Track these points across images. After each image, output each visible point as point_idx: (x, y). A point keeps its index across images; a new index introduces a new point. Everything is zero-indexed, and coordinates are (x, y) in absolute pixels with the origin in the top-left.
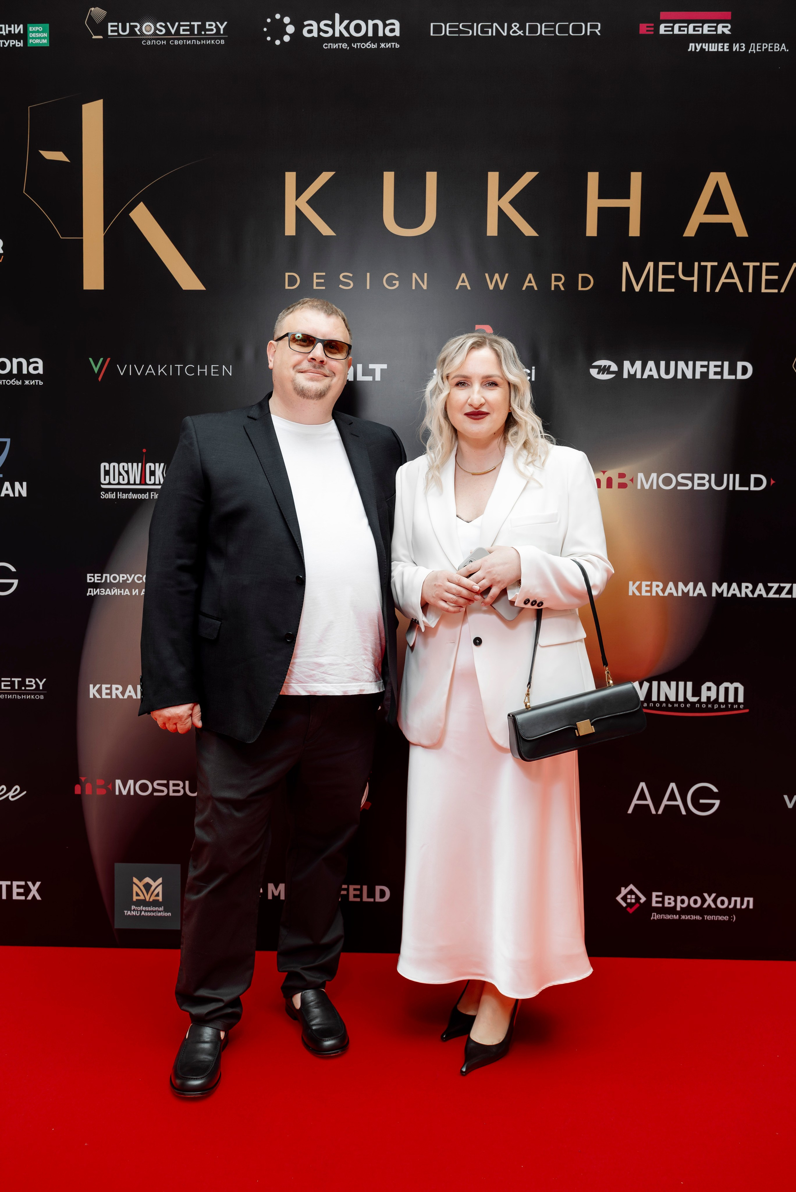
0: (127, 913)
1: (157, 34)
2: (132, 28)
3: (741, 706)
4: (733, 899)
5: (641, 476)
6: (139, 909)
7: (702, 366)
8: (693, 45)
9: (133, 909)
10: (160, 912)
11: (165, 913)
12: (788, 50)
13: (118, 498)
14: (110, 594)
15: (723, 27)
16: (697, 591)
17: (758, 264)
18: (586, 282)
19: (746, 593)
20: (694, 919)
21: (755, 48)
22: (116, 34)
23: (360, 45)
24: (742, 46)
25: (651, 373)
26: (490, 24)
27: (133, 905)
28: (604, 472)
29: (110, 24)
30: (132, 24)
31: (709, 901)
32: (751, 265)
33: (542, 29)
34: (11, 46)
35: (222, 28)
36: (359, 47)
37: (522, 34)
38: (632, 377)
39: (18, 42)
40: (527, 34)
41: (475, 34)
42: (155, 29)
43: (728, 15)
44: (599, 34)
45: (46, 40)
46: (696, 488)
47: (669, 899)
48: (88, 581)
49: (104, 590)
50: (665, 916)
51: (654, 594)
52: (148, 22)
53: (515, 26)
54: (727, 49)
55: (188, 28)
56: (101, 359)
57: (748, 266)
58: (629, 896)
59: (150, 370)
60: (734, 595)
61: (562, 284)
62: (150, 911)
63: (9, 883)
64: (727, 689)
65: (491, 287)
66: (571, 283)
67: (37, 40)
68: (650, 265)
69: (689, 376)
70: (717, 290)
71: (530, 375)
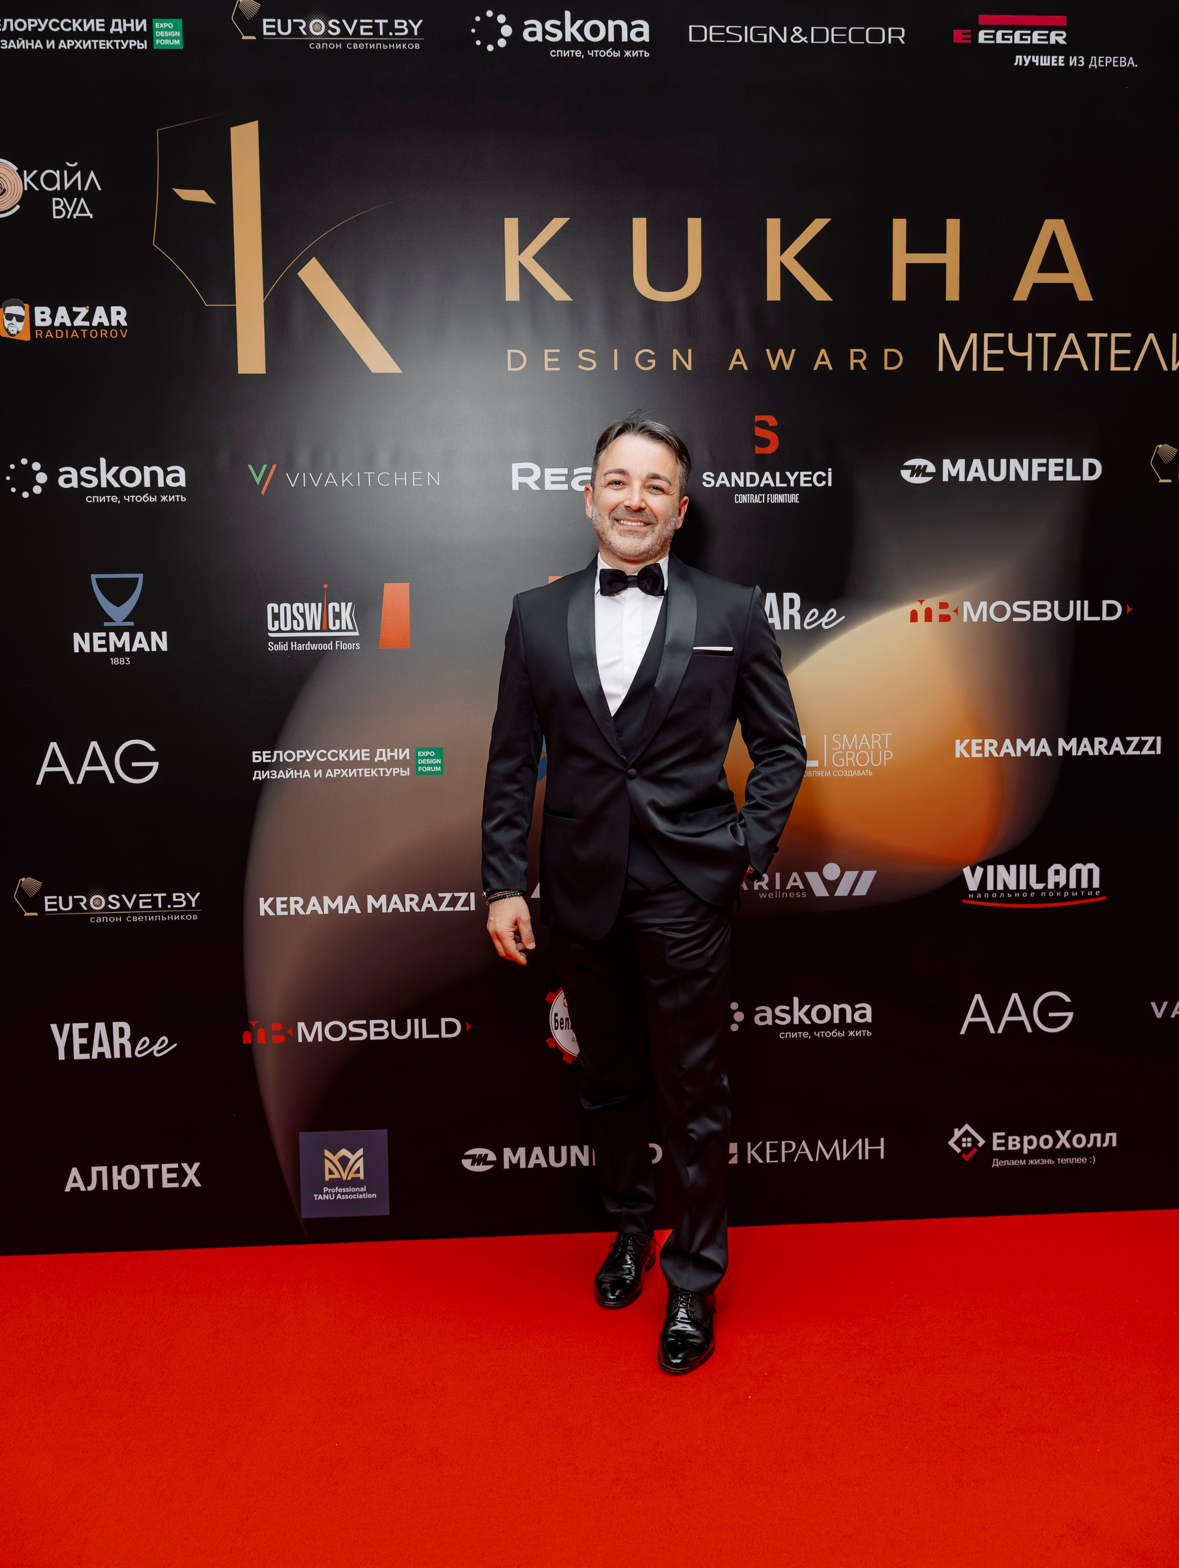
0: (317, 1197)
1: (329, 34)
2: (296, 26)
3: (1097, 893)
4: (1092, 1136)
5: (967, 605)
6: (333, 1191)
7: (1040, 465)
8: (1021, 57)
9: (326, 1192)
10: (362, 1193)
11: (368, 1194)
12: (1136, 66)
13: (292, 649)
14: (284, 777)
15: (1057, 35)
16: (1040, 750)
17: (1106, 335)
18: (893, 359)
19: (1100, 750)
20: (1045, 1163)
21: (1096, 62)
22: (274, 34)
23: (598, 53)
24: (1081, 59)
25: (977, 475)
26: (766, 27)
27: (325, 1187)
28: (921, 602)
29: (265, 21)
30: (295, 21)
31: (1063, 1139)
32: (1097, 336)
33: (831, 35)
34: (131, 48)
35: (416, 28)
36: (597, 56)
37: (806, 42)
38: (954, 479)
39: (140, 42)
40: (812, 41)
41: (746, 41)
42: (326, 28)
43: (1062, 20)
44: (903, 42)
45: (179, 41)
46: (1036, 619)
47: (1014, 1140)
48: (254, 761)
49: (276, 772)
50: (1009, 1162)
51: (987, 755)
52: (317, 19)
53: (798, 30)
54: (1062, 63)
55: (371, 27)
56: (265, 466)
57: (1094, 338)
58: (964, 1140)
59: (331, 479)
60: (1085, 753)
61: (863, 362)
62: (349, 1193)
63: (156, 1166)
64: (1079, 872)
65: (774, 367)
66: (875, 360)
67: (166, 40)
68: (973, 337)
69: (1025, 477)
70: (1056, 369)
71: (826, 479)
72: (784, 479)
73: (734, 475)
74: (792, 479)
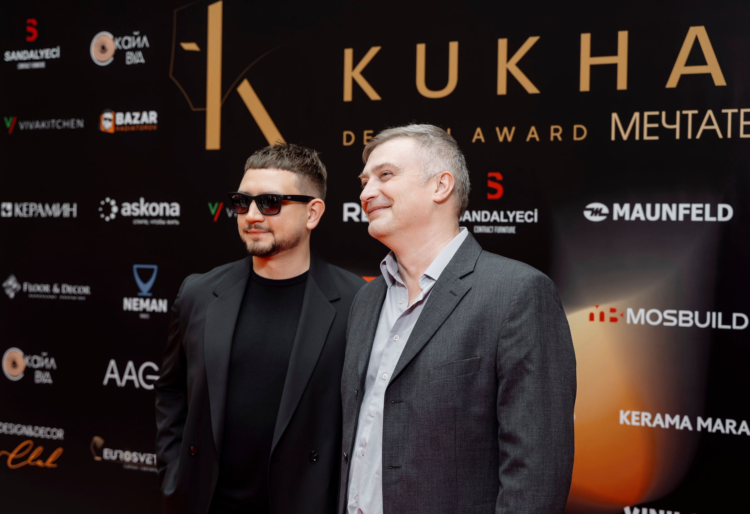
5: (630, 311)
7: (685, 209)
16: (683, 424)
17: (736, 111)
18: (580, 132)
19: (730, 430)
25: (638, 215)
28: (597, 307)
32: (729, 112)
38: (621, 218)
46: (681, 324)
51: (643, 424)
56: (217, 204)
57: (727, 114)
60: (718, 431)
61: (560, 135)
65: (501, 139)
66: (567, 133)
68: (637, 115)
69: (673, 218)
70: (698, 136)
71: (533, 217)
72: (506, 217)
73: (474, 213)
74: (511, 216)
